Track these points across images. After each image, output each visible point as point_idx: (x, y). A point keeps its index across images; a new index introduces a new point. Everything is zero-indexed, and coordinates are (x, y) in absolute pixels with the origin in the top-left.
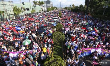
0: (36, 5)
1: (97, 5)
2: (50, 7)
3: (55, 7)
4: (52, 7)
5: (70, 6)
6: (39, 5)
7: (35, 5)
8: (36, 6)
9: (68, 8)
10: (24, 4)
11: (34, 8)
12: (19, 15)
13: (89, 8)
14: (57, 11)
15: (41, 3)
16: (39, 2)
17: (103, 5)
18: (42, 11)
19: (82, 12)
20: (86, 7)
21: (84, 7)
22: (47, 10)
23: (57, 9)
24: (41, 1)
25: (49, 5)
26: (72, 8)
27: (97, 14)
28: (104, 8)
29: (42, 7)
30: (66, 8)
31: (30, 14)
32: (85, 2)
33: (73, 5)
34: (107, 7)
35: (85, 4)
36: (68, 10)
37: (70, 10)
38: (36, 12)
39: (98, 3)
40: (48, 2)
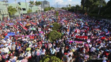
0: (33, 5)
1: (92, 5)
2: (47, 7)
3: (52, 7)
4: (49, 7)
5: (67, 6)
6: (36, 5)
7: (31, 5)
9: (65, 8)
10: (20, 4)
12: (15, 15)
13: (85, 8)
14: (54, 11)
15: (38, 4)
16: (36, 2)
17: (98, 5)
18: (39, 11)
19: (79, 12)
20: (82, 7)
23: (54, 9)
24: (38, 2)
25: (46, 6)
26: (68, 8)
27: (93, 13)
28: (99, 8)
29: (39, 8)
30: (63, 8)
31: (26, 14)
32: (81, 3)
33: (69, 5)
34: (101, 7)
36: (65, 10)
37: (67, 10)
38: (33, 12)
39: (93, 3)
40: (46, 2)
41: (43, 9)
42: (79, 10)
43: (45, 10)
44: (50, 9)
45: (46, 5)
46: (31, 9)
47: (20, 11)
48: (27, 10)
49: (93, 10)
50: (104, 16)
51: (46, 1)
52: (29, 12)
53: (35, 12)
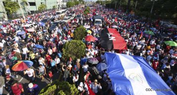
9: (101, 2)
11: (43, 1)
12: (17, 14)
13: (132, 1)
23: (83, 3)
26: (107, 2)
30: (98, 2)
36: (101, 4)
37: (105, 5)
38: (48, 8)
41: (65, 4)
42: (123, 6)
43: (68, 5)
44: (77, 3)
46: (44, 3)
47: (25, 6)
48: (38, 5)
49: (144, 6)
50: (160, 15)
52: (41, 8)
53: (52, 8)
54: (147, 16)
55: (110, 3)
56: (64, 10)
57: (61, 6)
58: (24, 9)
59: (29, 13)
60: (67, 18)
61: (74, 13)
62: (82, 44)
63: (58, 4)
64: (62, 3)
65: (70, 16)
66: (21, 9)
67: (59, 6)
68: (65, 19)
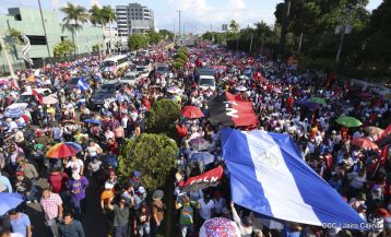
0: (80, 23)
1: (315, 25)
2: (142, 30)
3: (164, 32)
4: (151, 32)
5: (224, 27)
6: (93, 22)
7: (73, 22)
8: (77, 26)
9: (216, 35)
10: (18, 18)
11: (67, 33)
13: (290, 34)
14: (172, 46)
15: (101, 16)
16: (94, 10)
17: (336, 24)
19: (268, 51)
20: (279, 30)
21: (274, 33)
22: (129, 45)
23: (171, 36)
24: (101, 7)
25: (137, 25)
26: (229, 35)
28: (338, 36)
29: (106, 33)
30: (207, 36)
32: (276, 14)
33: (233, 25)
34: (347, 31)
35: (277, 22)
36: (216, 42)
37: (224, 43)
38: (80, 51)
39: (319, 17)
40: (136, 11)
41: (124, 40)
42: (269, 45)
43: (133, 44)
44: (154, 38)
45: (138, 21)
46: (70, 38)
47: (18, 46)
48: (54, 41)
49: (320, 44)
50: (360, 68)
51: (136, 5)
52: (60, 50)
53: (91, 50)
54: (328, 71)
55: (238, 37)
56: (121, 56)
57: (113, 47)
58: (15, 53)
59: (27, 64)
60: (133, 74)
61: (147, 62)
62: (168, 143)
63: (107, 41)
64: (118, 39)
65: (138, 69)
66: (5, 52)
67: (109, 45)
68: (129, 78)
